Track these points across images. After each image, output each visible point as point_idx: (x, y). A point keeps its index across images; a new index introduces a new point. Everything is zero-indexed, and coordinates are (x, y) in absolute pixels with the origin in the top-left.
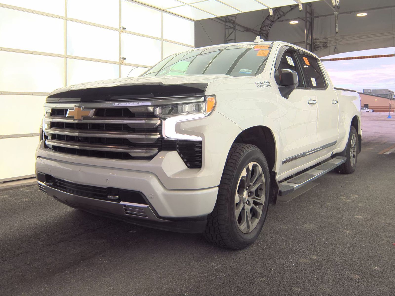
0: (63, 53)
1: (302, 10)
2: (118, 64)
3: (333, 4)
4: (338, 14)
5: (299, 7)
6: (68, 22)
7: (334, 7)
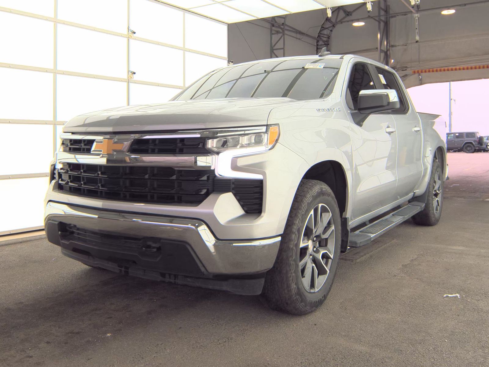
0: (51, 67)
1: (371, 10)
2: (126, 82)
3: (412, 3)
4: (419, 16)
5: (367, 7)
6: (59, 25)
7: (413, 7)
